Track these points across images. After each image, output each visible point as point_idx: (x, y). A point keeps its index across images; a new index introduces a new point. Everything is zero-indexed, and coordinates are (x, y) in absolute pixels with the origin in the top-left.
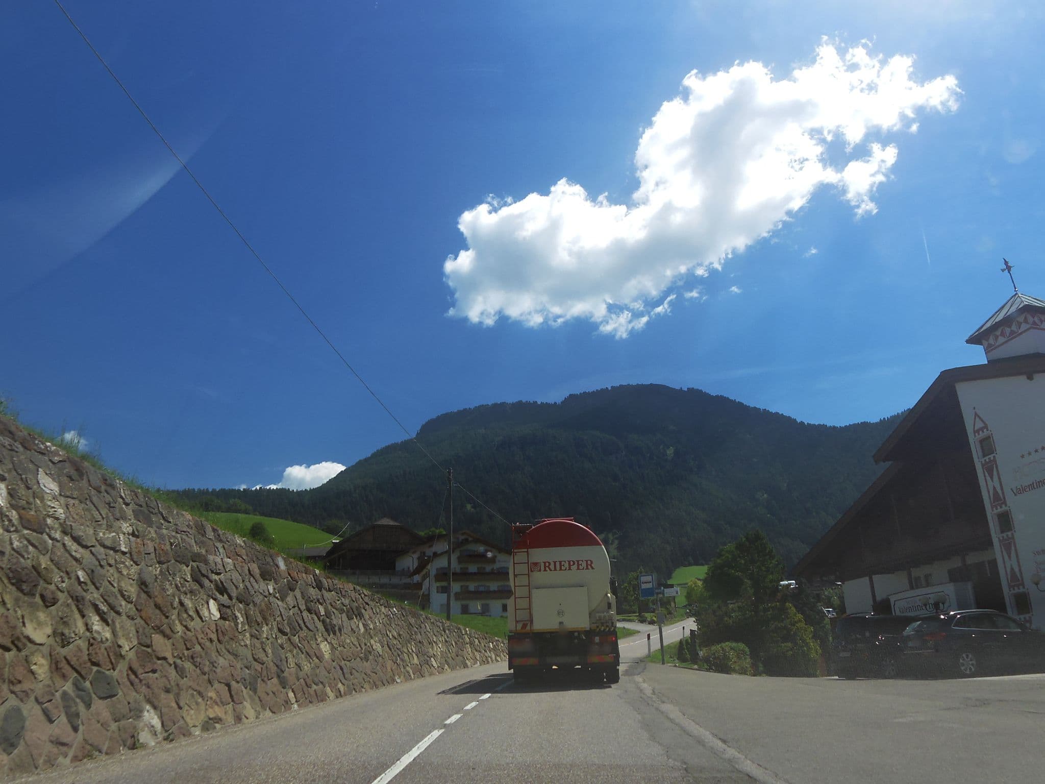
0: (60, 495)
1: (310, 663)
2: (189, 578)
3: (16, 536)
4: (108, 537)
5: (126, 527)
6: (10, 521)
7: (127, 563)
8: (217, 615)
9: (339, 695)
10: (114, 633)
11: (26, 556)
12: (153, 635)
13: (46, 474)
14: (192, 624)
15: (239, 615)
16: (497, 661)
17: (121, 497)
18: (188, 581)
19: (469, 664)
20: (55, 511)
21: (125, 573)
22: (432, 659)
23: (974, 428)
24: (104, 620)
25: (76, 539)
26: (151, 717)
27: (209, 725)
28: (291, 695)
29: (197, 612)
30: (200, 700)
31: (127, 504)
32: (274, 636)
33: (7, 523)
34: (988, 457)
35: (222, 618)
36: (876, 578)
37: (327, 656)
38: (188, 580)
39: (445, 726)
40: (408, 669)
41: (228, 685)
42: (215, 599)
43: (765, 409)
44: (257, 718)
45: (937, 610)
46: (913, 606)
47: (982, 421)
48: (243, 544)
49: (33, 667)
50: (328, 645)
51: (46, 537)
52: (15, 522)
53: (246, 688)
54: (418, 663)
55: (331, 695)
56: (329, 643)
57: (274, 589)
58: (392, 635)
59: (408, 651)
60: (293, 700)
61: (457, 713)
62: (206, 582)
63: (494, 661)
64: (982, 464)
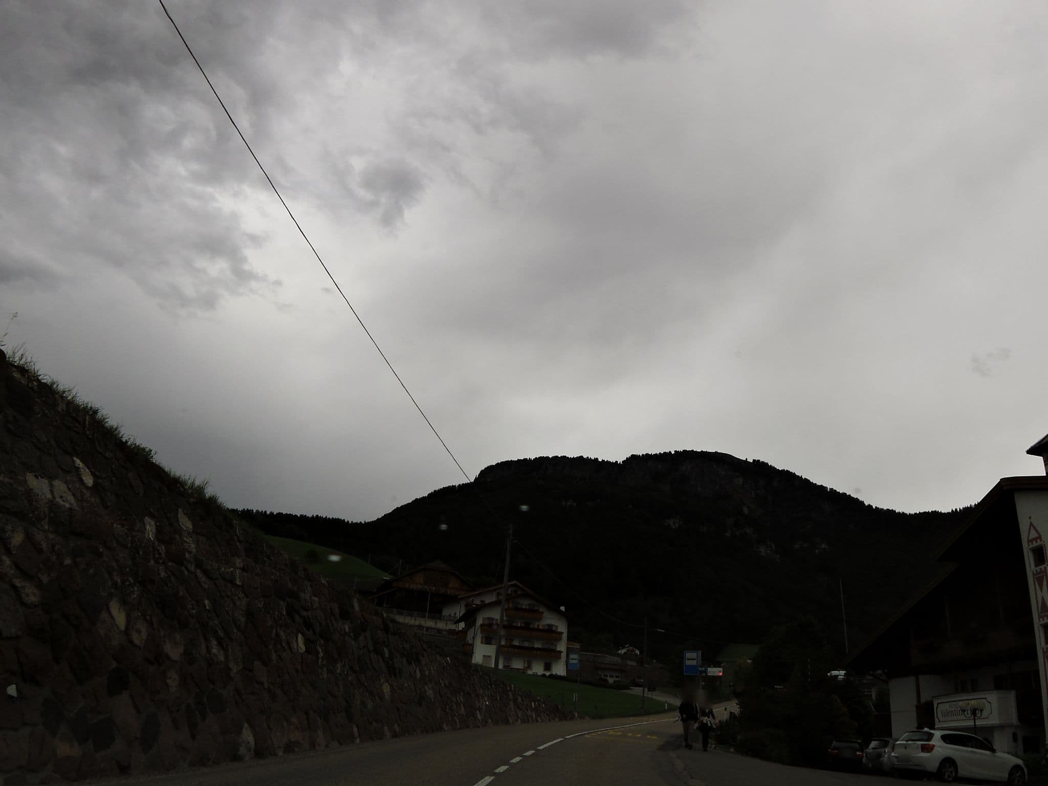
0: (193, 532)
1: (373, 702)
2: (284, 613)
3: (163, 567)
4: (227, 572)
5: (238, 562)
6: (160, 554)
7: (240, 596)
8: (302, 648)
9: (395, 735)
10: (226, 657)
11: (169, 585)
12: (255, 661)
13: (184, 514)
14: (284, 654)
15: (320, 650)
16: (537, 721)
17: (237, 535)
18: (284, 616)
19: (511, 720)
20: (189, 546)
21: (238, 604)
22: (478, 712)
23: (1028, 537)
24: (220, 644)
25: (205, 572)
26: (248, 736)
27: (289, 748)
28: (355, 729)
29: (289, 644)
30: (285, 724)
31: (240, 542)
32: (346, 673)
33: (157, 556)
34: (1039, 567)
35: (307, 651)
36: (921, 677)
37: (387, 697)
38: (284, 614)
39: (495, 774)
40: (456, 718)
41: (307, 713)
42: (302, 634)
43: (832, 489)
44: (327, 746)
45: (974, 717)
46: (955, 711)
47: (1037, 531)
48: (326, 584)
49: (168, 681)
50: (389, 687)
51: (183, 568)
52: (163, 555)
53: (320, 718)
54: (465, 714)
55: (388, 734)
56: (389, 684)
57: (349, 628)
58: (444, 684)
59: (457, 700)
60: (356, 734)
61: (504, 765)
62: (297, 617)
63: (535, 722)
64: (1033, 574)
